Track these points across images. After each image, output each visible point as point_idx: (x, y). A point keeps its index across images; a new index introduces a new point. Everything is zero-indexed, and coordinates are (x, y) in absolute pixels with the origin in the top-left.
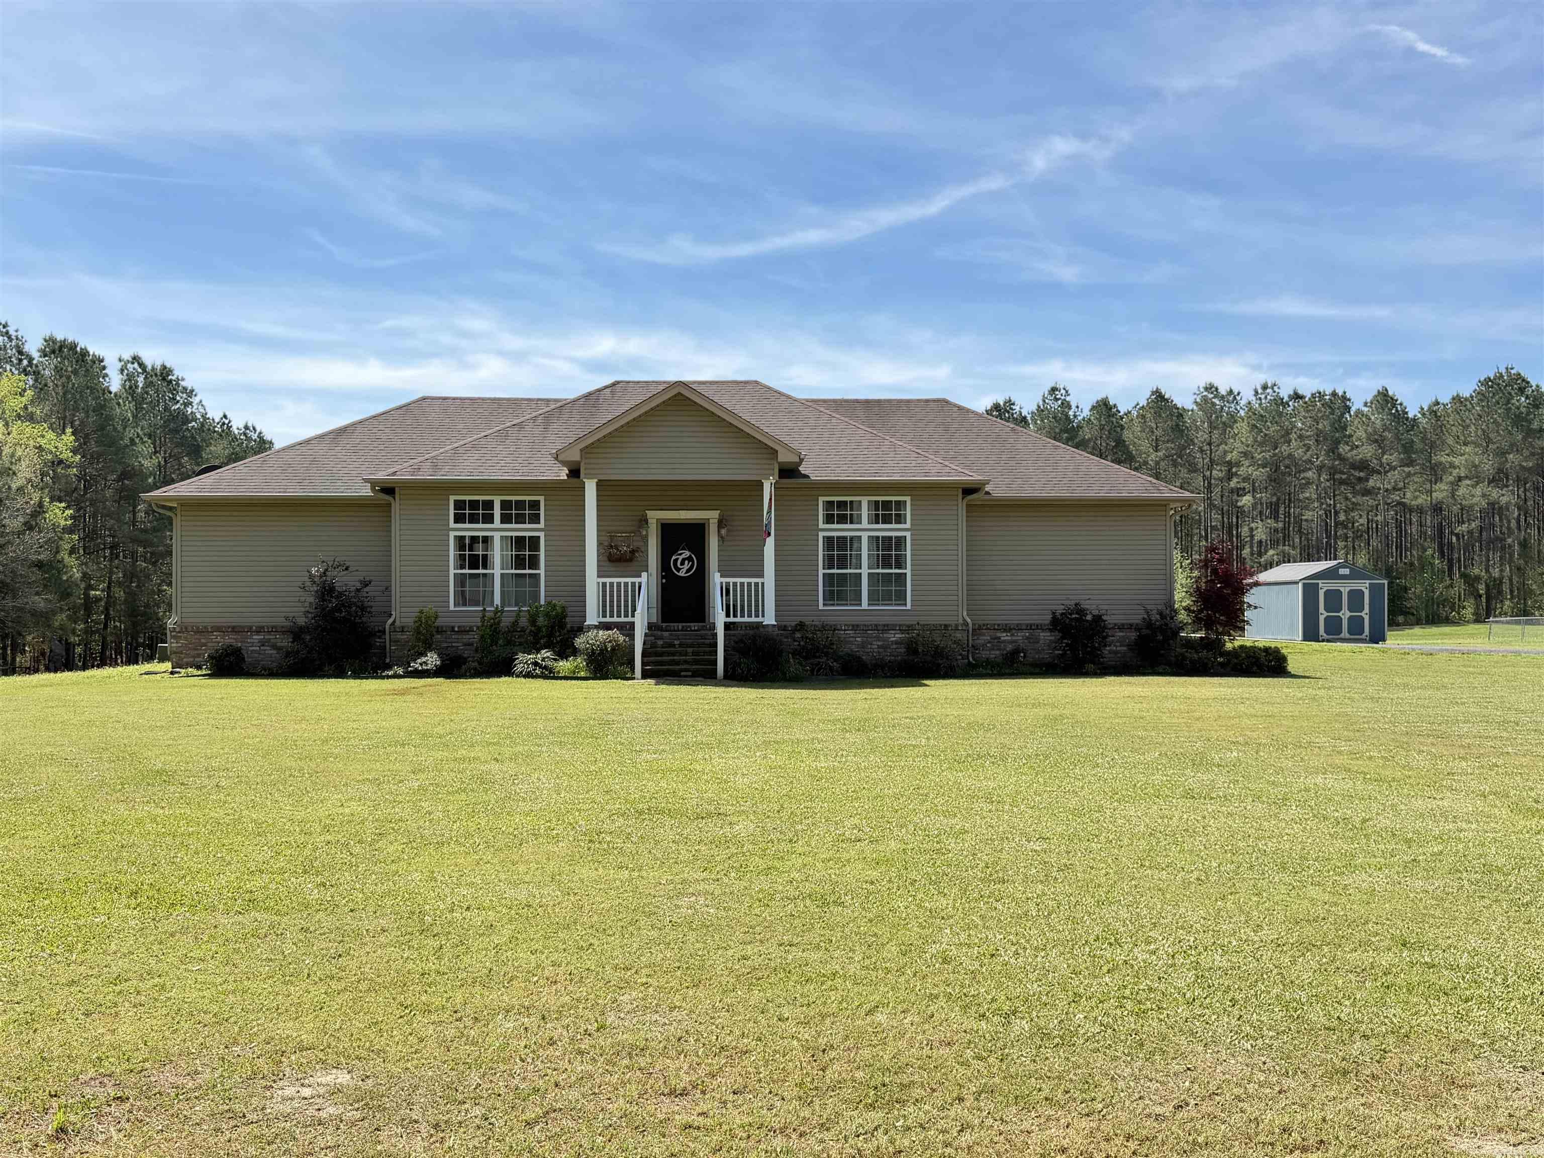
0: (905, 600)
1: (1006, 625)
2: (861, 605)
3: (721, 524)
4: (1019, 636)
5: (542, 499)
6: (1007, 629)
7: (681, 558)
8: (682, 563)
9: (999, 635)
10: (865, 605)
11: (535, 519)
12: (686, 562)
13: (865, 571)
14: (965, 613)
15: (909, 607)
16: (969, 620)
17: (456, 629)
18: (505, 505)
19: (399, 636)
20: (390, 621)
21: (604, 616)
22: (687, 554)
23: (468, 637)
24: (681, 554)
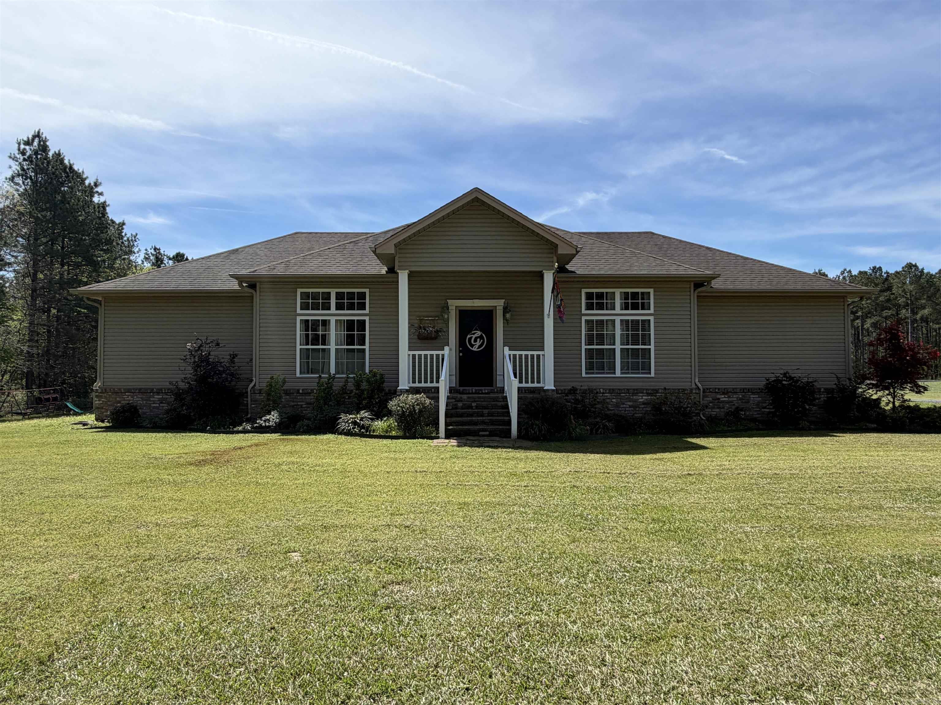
0: (650, 370)
1: (724, 389)
2: (615, 373)
3: (506, 310)
4: (734, 398)
5: (367, 291)
6: (725, 392)
7: (474, 336)
8: (475, 341)
9: (718, 396)
10: (618, 373)
11: (362, 306)
12: (478, 340)
13: (618, 347)
14: (697, 380)
15: (653, 375)
16: (700, 385)
17: (301, 391)
18: (339, 296)
19: (258, 397)
20: (251, 385)
21: (414, 382)
22: (479, 333)
23: (309, 397)
24: (474, 334)
